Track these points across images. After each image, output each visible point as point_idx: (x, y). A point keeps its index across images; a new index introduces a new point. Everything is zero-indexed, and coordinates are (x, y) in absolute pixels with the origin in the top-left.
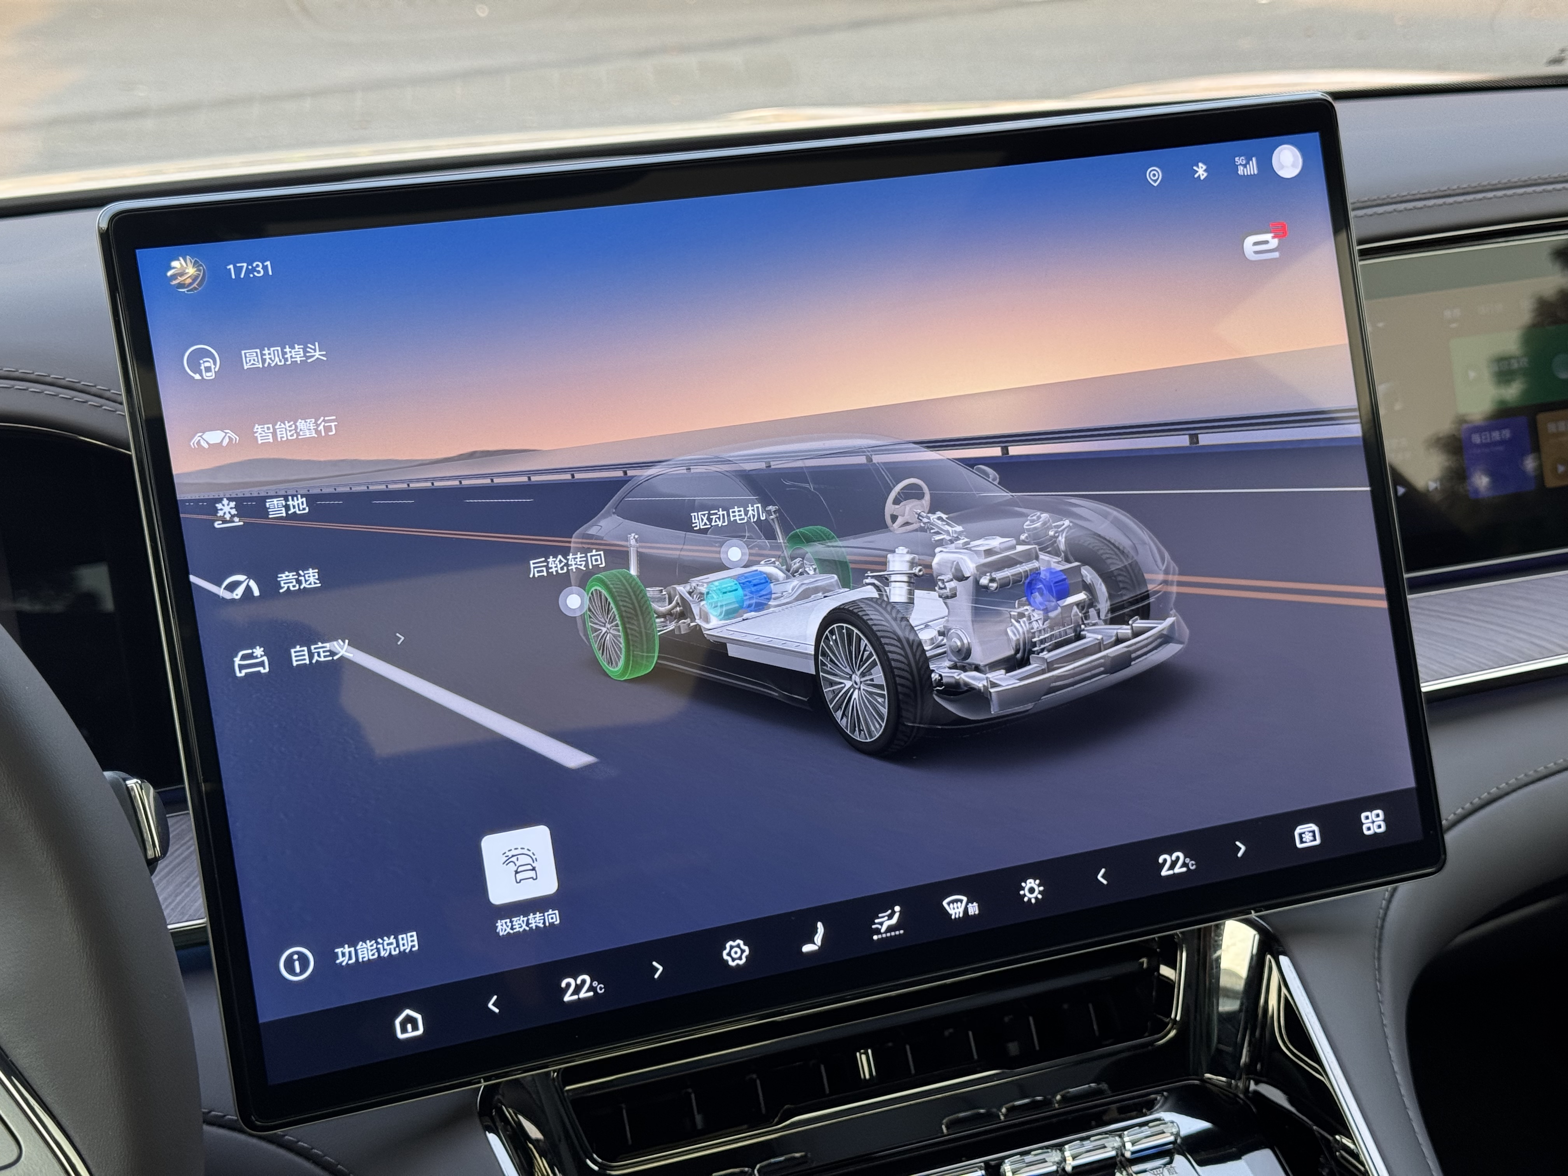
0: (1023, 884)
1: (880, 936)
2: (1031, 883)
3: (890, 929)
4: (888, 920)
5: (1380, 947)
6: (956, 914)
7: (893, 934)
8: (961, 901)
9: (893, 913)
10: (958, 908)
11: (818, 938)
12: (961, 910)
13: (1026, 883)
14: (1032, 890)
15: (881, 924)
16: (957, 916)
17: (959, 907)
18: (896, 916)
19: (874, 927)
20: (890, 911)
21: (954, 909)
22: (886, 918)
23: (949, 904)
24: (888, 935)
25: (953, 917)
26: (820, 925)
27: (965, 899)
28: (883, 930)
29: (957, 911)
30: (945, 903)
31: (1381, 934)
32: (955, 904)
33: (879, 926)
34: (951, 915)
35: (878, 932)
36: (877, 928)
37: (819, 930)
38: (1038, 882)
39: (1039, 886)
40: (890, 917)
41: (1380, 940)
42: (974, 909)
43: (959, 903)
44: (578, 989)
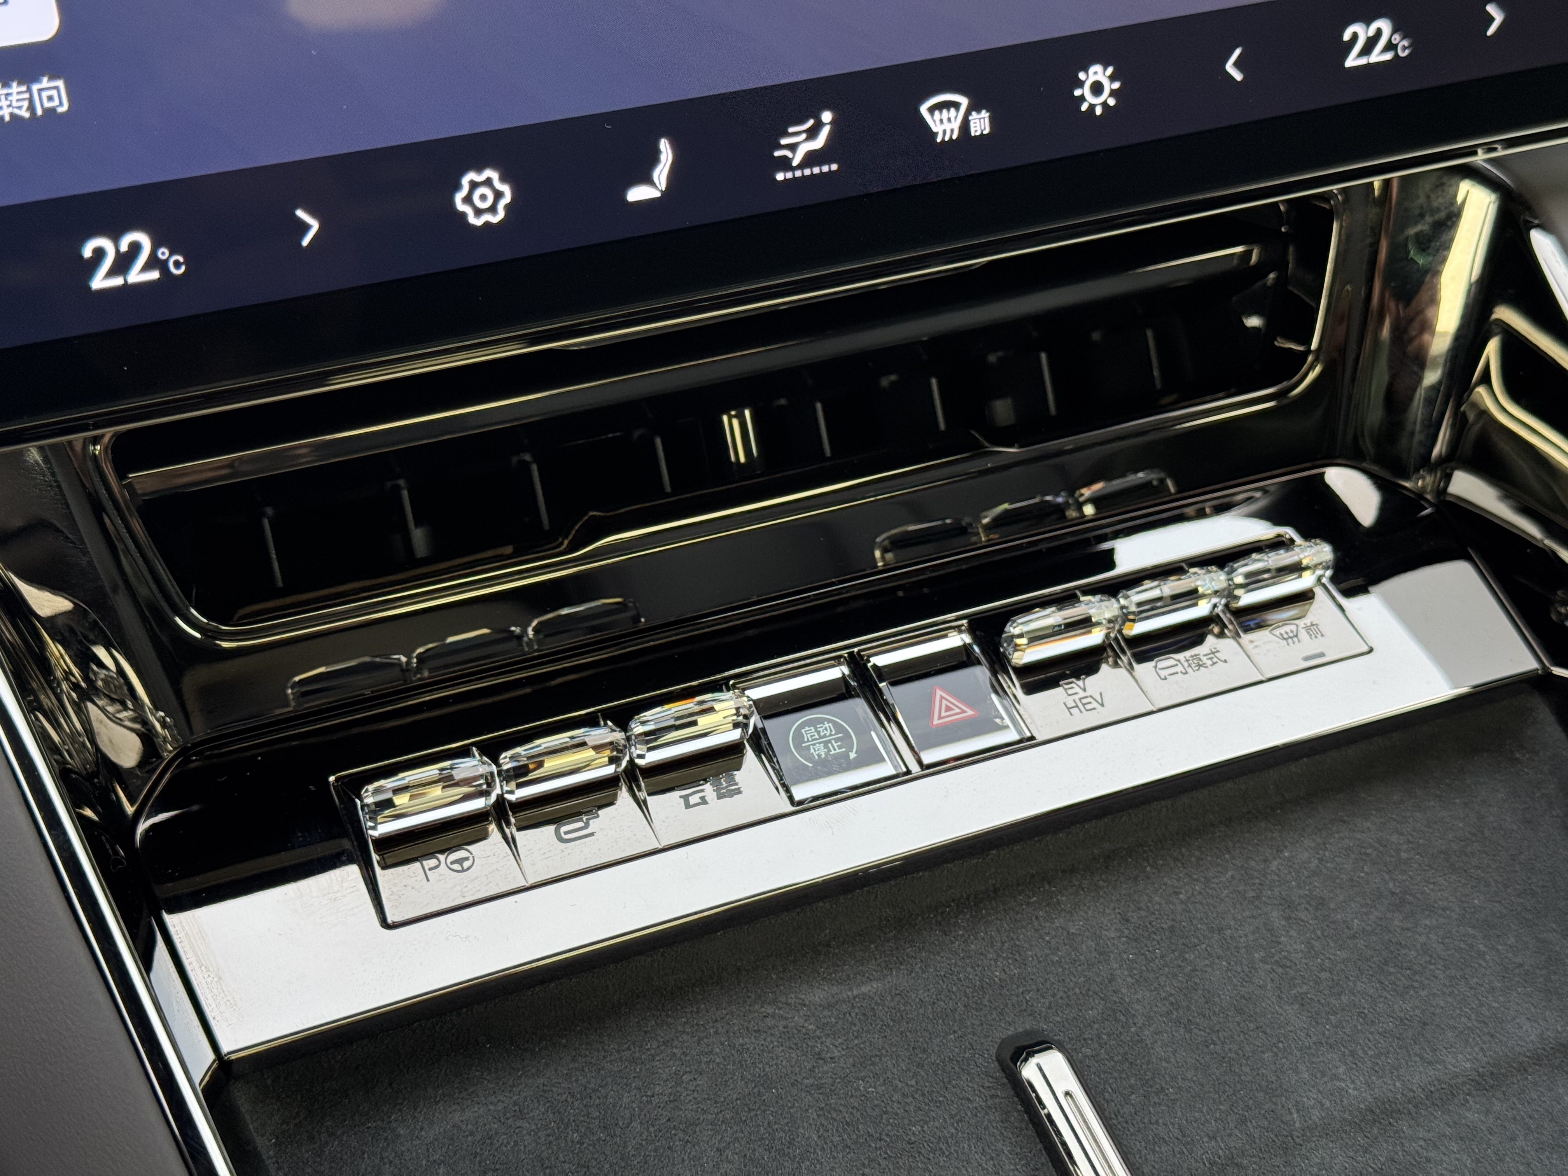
0: (1082, 76)
1: (789, 175)
2: (1097, 73)
3: (811, 159)
4: (806, 140)
6: (945, 132)
7: (816, 170)
8: (956, 105)
9: (819, 125)
10: (949, 120)
11: (661, 174)
12: (956, 125)
13: (1087, 72)
14: (1097, 88)
15: (793, 147)
16: (947, 139)
17: (953, 119)
18: (825, 132)
19: (777, 154)
20: (811, 122)
21: (941, 121)
22: (804, 136)
23: (931, 110)
24: (807, 172)
25: (939, 140)
26: (665, 146)
27: (964, 101)
28: (795, 163)
29: (947, 127)
30: (924, 109)
32: (945, 111)
33: (789, 154)
34: (936, 134)
35: (785, 164)
36: (785, 157)
37: (663, 157)
38: (1110, 70)
39: (1112, 78)
40: (812, 133)
42: (981, 123)
43: (952, 110)
44: (123, 264)
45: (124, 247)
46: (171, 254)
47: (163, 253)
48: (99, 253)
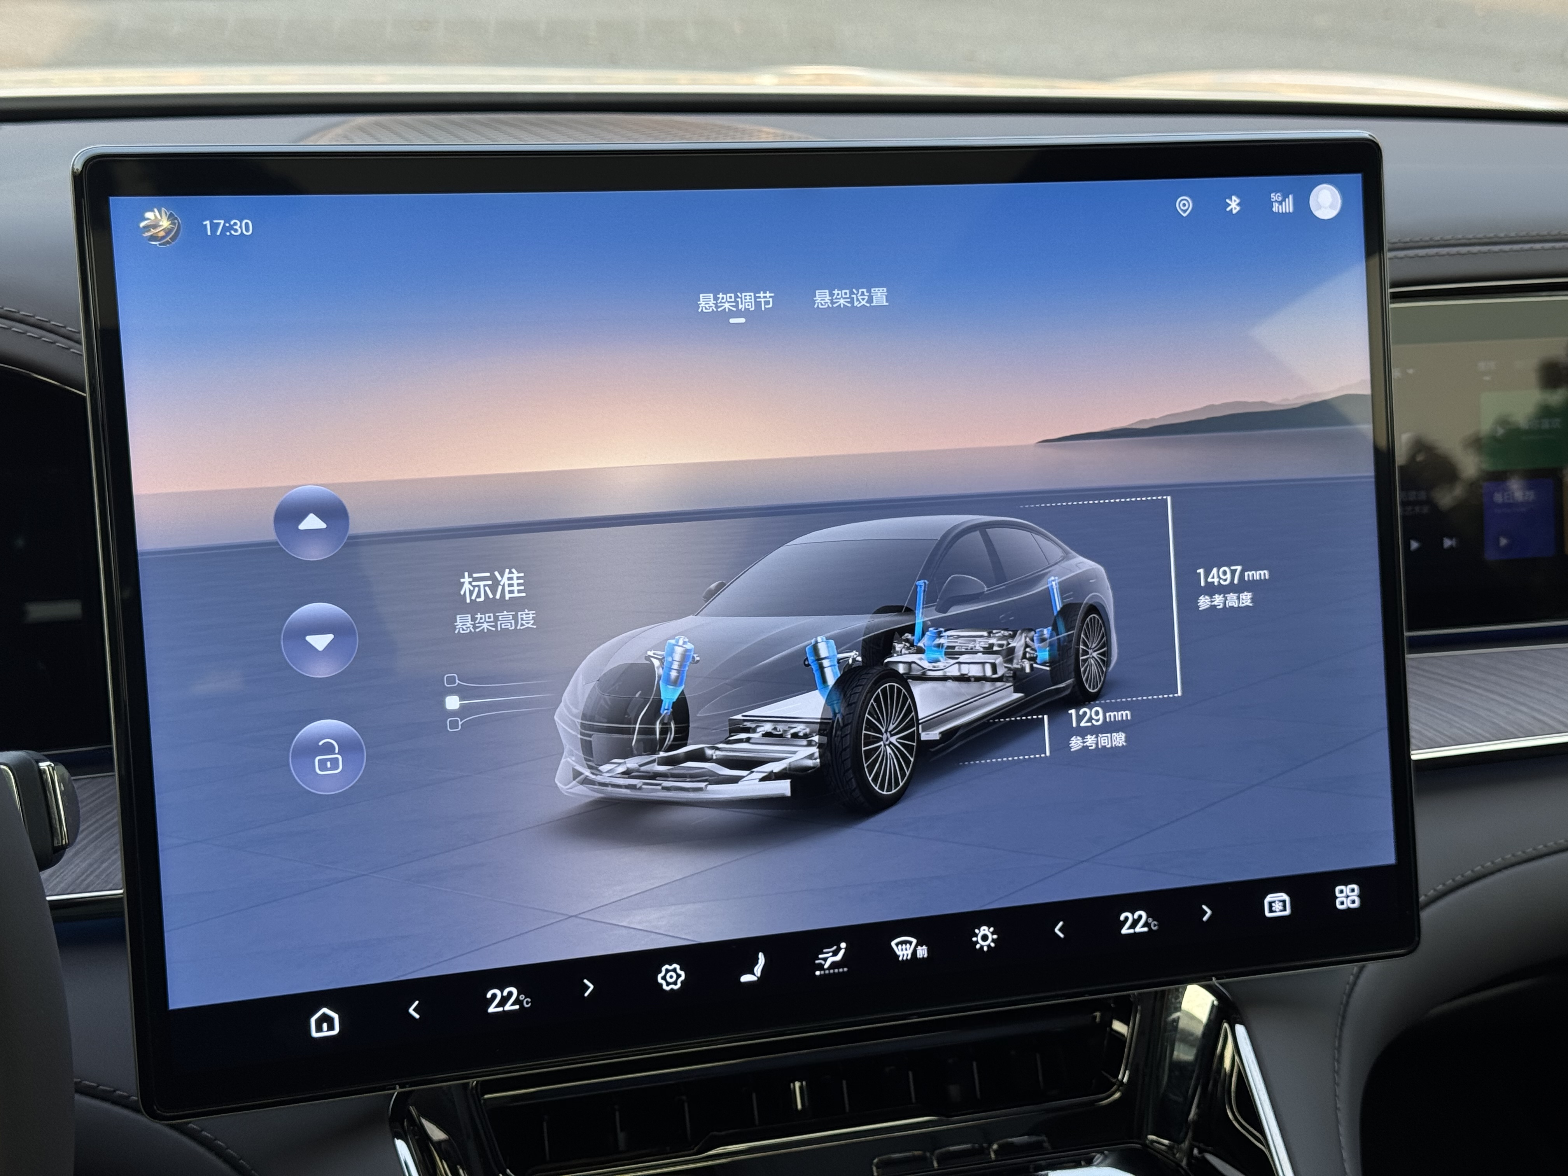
0: (977, 931)
1: (822, 972)
2: (984, 930)
3: (834, 965)
4: (833, 956)
5: (1342, 1024)
6: (903, 955)
7: (836, 971)
8: (910, 943)
9: (839, 949)
10: (906, 950)
11: (758, 970)
12: (910, 952)
13: (979, 930)
14: (985, 938)
15: (825, 959)
16: (905, 958)
17: (908, 949)
18: (842, 952)
19: (817, 962)
20: (835, 948)
21: (902, 950)
22: (831, 954)
23: (897, 945)
24: (832, 971)
25: (900, 959)
26: (761, 956)
27: (914, 941)
28: (826, 966)
29: (905, 952)
30: (893, 944)
31: (1345, 1011)
32: (904, 945)
33: (823, 962)
34: (899, 956)
35: (821, 967)
36: (821, 964)
37: (760, 961)
38: (992, 929)
39: (993, 933)
40: (835, 953)
41: (1344, 1017)
42: (922, 952)
43: (908, 945)
44: (504, 1001)
45: (505, 993)
46: (525, 998)
47: (522, 997)
48: (494, 996)
